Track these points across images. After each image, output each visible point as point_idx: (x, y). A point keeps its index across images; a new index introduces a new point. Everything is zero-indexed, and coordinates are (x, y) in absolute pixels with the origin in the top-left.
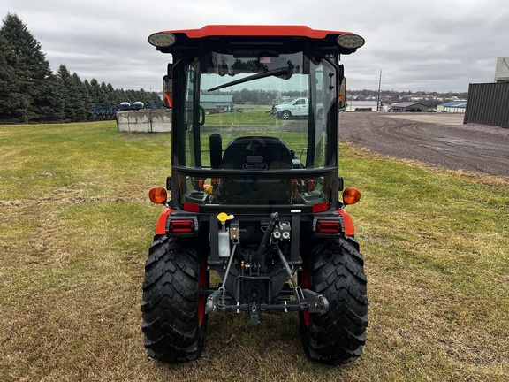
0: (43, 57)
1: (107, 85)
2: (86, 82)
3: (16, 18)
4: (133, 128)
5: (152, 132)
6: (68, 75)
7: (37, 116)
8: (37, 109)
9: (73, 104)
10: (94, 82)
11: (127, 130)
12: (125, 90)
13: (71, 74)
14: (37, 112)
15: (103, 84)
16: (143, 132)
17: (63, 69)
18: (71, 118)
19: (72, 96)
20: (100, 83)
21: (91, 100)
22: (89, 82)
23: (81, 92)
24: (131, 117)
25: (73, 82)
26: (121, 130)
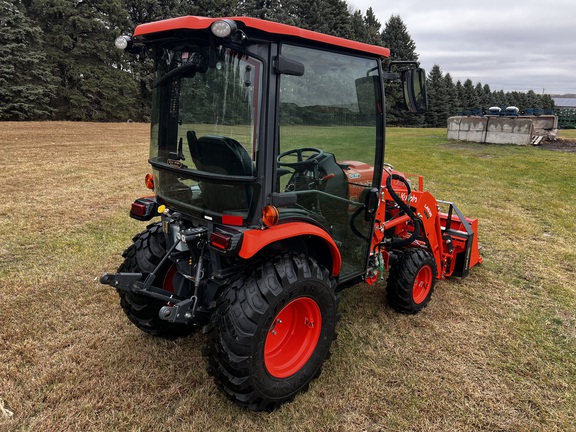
0: (416, 58)
1: (483, 86)
2: (459, 83)
3: (398, 19)
4: (463, 137)
5: (485, 143)
6: (440, 76)
7: (396, 119)
8: (397, 112)
9: (437, 108)
10: (468, 83)
11: (456, 138)
12: (505, 92)
13: (444, 75)
14: (396, 115)
15: (479, 85)
16: (474, 142)
17: (436, 70)
18: (432, 123)
19: (438, 99)
20: (474, 84)
21: (458, 104)
22: (462, 84)
23: (450, 94)
24: (464, 123)
25: (442, 83)
26: (449, 137)
